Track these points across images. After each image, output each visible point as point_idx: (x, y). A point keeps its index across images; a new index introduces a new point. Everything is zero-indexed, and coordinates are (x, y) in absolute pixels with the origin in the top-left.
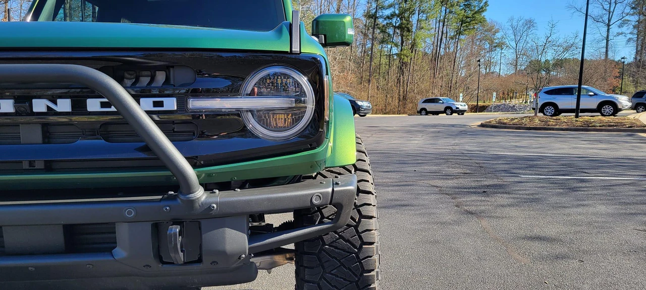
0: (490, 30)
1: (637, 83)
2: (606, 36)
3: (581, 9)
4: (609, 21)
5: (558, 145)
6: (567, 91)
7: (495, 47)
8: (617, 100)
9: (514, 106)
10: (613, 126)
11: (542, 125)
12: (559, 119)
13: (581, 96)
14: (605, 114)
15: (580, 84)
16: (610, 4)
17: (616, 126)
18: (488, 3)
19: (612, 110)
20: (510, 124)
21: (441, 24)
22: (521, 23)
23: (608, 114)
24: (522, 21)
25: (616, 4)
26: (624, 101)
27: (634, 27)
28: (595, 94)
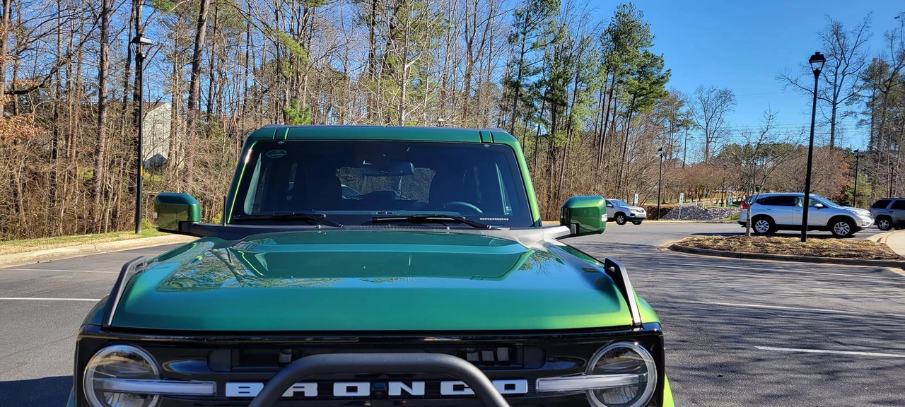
0: (670, 103)
1: (874, 183)
2: (830, 117)
3: (796, 80)
4: (835, 98)
5: (787, 289)
6: (789, 201)
7: (678, 126)
8: (854, 215)
9: (706, 210)
10: (854, 256)
11: (757, 251)
12: (780, 243)
13: (809, 208)
14: (839, 234)
15: (807, 192)
16: (836, 75)
17: (858, 256)
18: (672, 72)
19: (847, 228)
20: (715, 249)
21: (607, 97)
22: (713, 95)
23: (842, 234)
24: (715, 92)
25: (844, 76)
26: (864, 216)
27: (868, 104)
28: (825, 206)
